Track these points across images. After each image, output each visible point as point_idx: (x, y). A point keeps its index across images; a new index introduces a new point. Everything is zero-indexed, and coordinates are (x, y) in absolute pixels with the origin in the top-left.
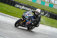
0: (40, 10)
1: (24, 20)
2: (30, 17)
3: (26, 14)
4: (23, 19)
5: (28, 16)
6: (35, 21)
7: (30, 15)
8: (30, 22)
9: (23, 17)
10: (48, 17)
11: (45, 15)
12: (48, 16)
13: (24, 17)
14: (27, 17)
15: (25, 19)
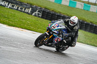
0: (77, 18)
1: (50, 35)
2: (60, 30)
3: (53, 25)
4: (48, 34)
5: (57, 28)
6: (69, 36)
7: (61, 26)
8: (61, 38)
9: (49, 30)
10: (39, 17)
11: (33, 14)
12: (38, 14)
13: (51, 31)
14: (56, 30)
15: (52, 34)
